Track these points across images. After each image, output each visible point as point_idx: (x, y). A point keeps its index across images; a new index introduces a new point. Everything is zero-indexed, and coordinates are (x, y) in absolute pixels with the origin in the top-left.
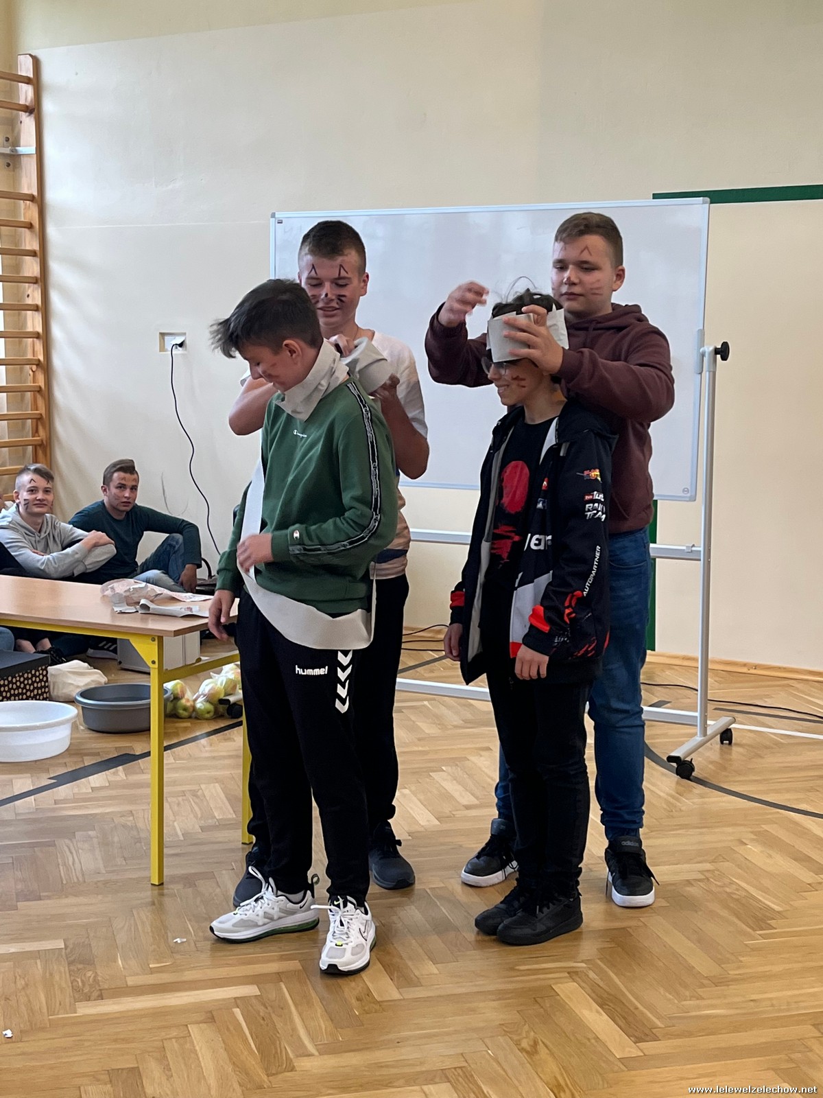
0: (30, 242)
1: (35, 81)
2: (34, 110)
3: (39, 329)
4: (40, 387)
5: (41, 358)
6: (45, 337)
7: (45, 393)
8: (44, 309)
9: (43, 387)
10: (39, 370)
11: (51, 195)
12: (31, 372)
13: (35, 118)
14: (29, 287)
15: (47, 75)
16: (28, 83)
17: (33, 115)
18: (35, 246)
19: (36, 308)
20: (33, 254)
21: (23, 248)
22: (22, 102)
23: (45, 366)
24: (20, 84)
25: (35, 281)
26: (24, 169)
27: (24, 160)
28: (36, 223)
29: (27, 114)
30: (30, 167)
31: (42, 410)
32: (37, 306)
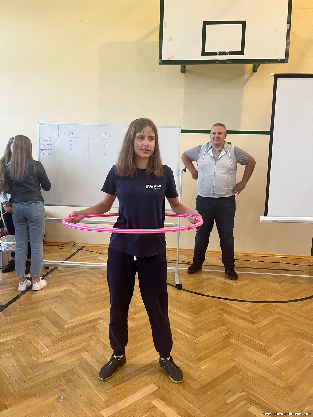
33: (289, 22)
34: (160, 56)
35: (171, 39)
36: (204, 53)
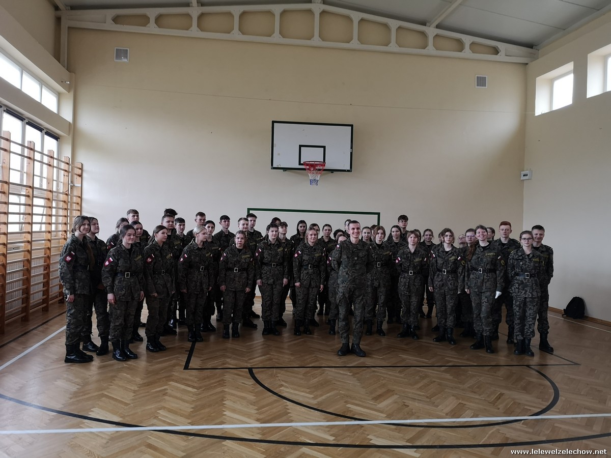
0: (77, 207)
1: (81, 169)
2: (81, 176)
11: (84, 196)
13: (81, 178)
15: (84, 168)
16: (79, 169)
18: (79, 209)
20: (79, 210)
22: (77, 173)
24: (77, 169)
27: (76, 188)
28: (80, 203)
29: (79, 176)
30: (78, 189)
33: (352, 148)
34: (272, 165)
35: (279, 154)
36: (300, 164)
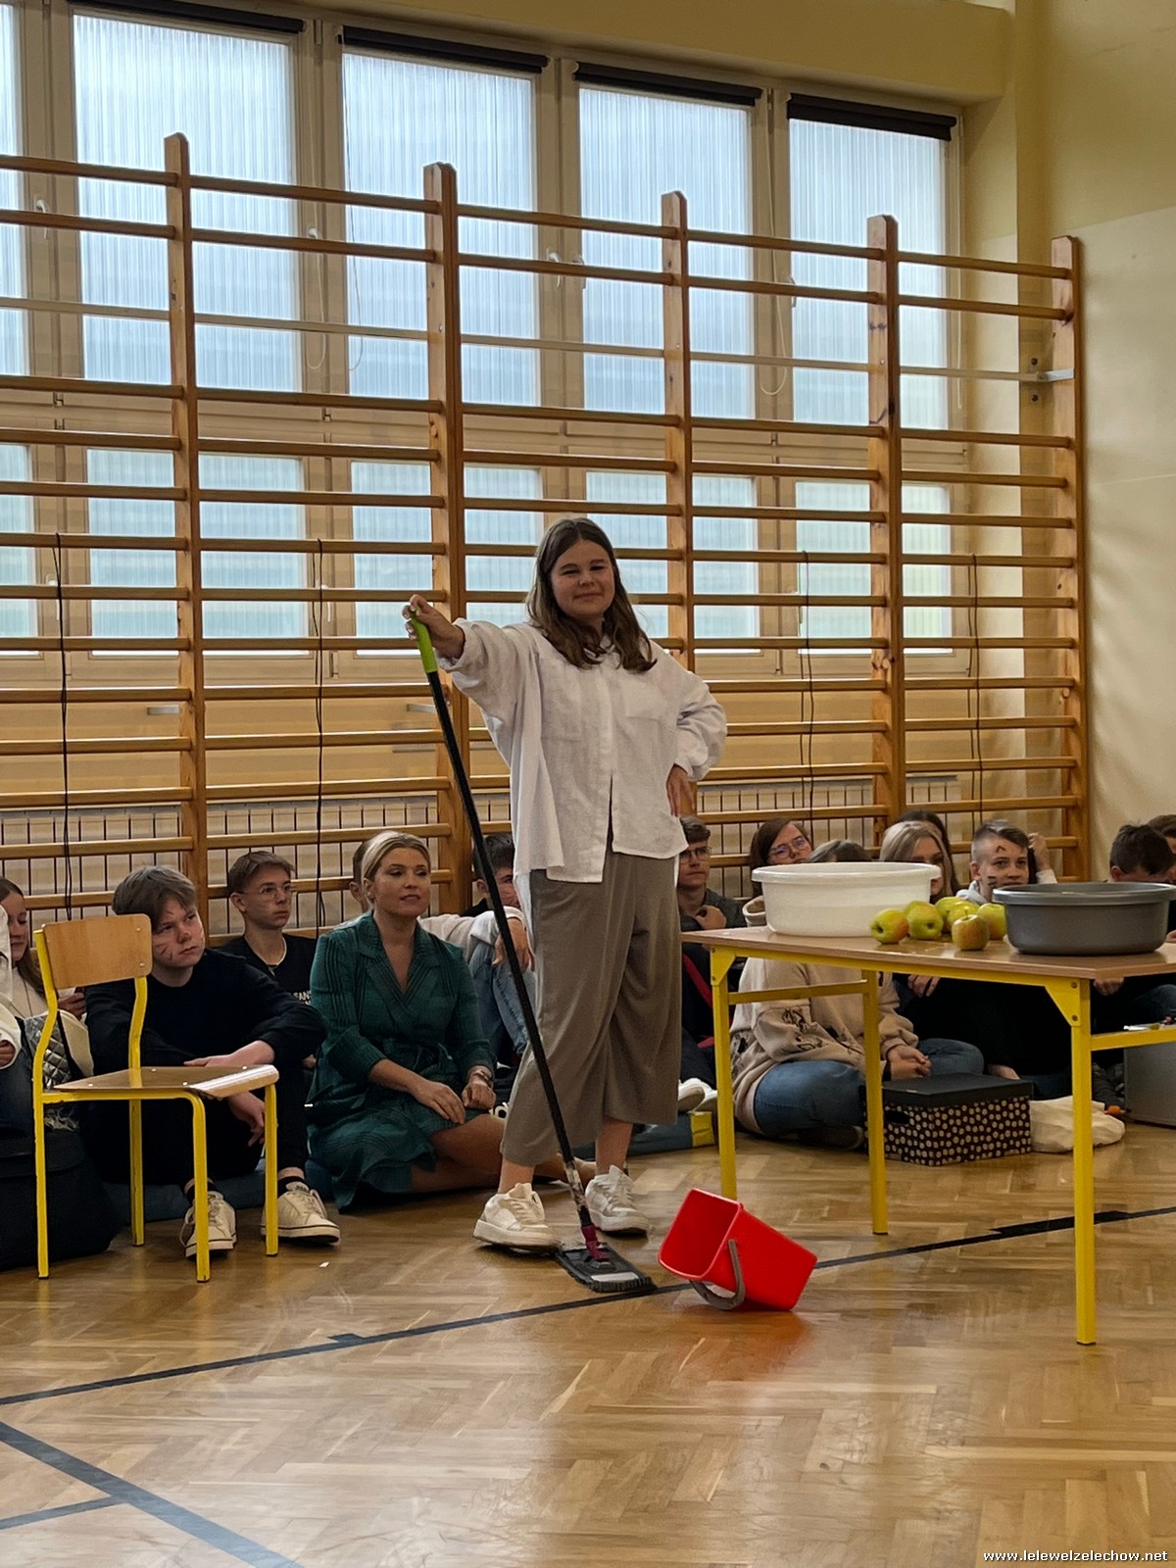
0: (1065, 508)
1: (1076, 275)
2: (1073, 316)
3: (1074, 634)
4: (1074, 721)
5: (1077, 677)
6: (1083, 646)
7: (1082, 730)
8: (1082, 605)
9: (1078, 720)
10: (1074, 694)
12: (1061, 699)
13: (1074, 326)
14: (1061, 572)
16: (1065, 278)
17: (1071, 325)
18: (1071, 513)
19: (1070, 604)
20: (1067, 524)
21: (1055, 516)
22: (1056, 305)
23: (1083, 690)
24: (1054, 280)
25: (1069, 564)
26: (1057, 402)
27: (1057, 389)
28: (1073, 480)
29: (1063, 322)
30: (1065, 399)
31: (1076, 755)
32: (1072, 600)
